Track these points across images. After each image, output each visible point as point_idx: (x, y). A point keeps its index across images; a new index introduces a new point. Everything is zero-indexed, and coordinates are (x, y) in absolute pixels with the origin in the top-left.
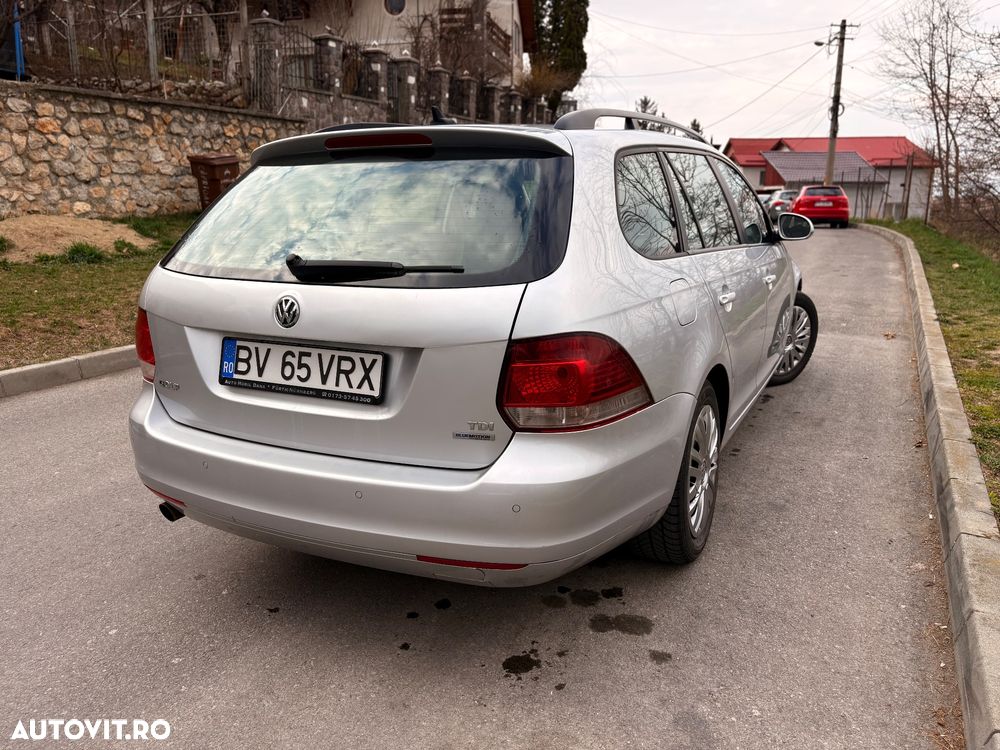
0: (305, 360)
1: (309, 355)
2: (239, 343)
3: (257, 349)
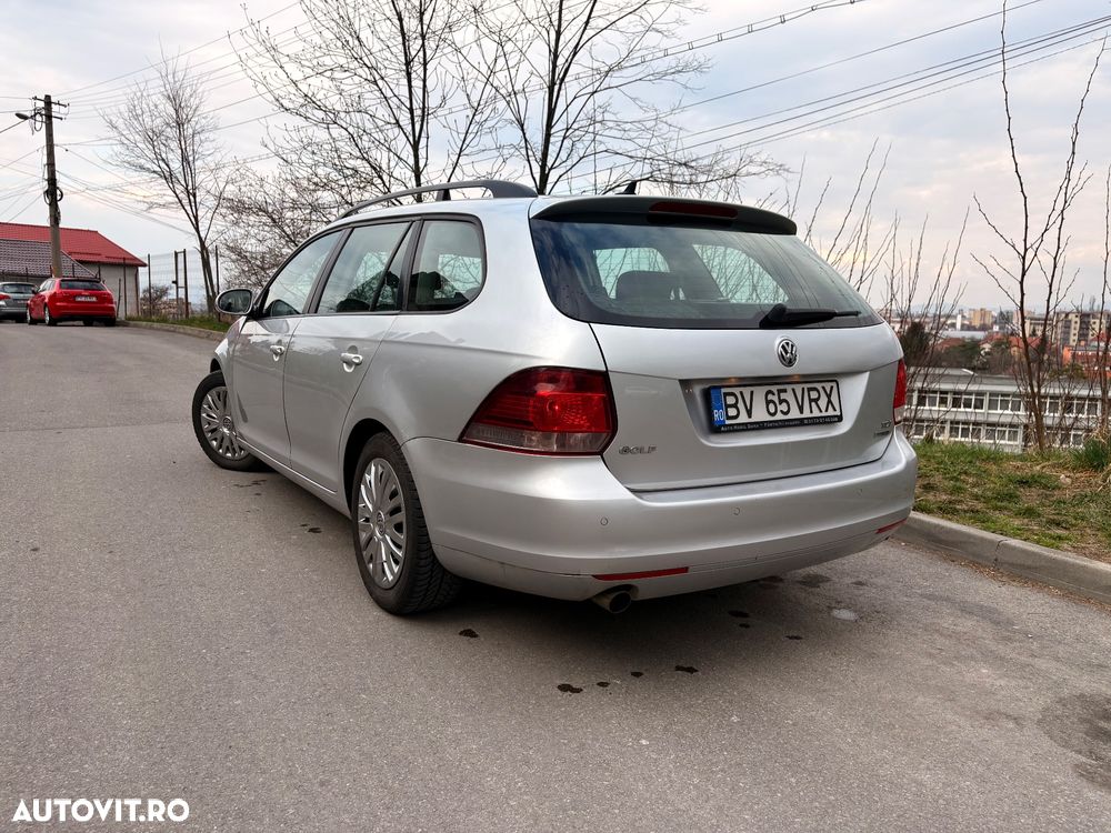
0: (783, 396)
1: (785, 391)
2: (723, 390)
3: (741, 393)
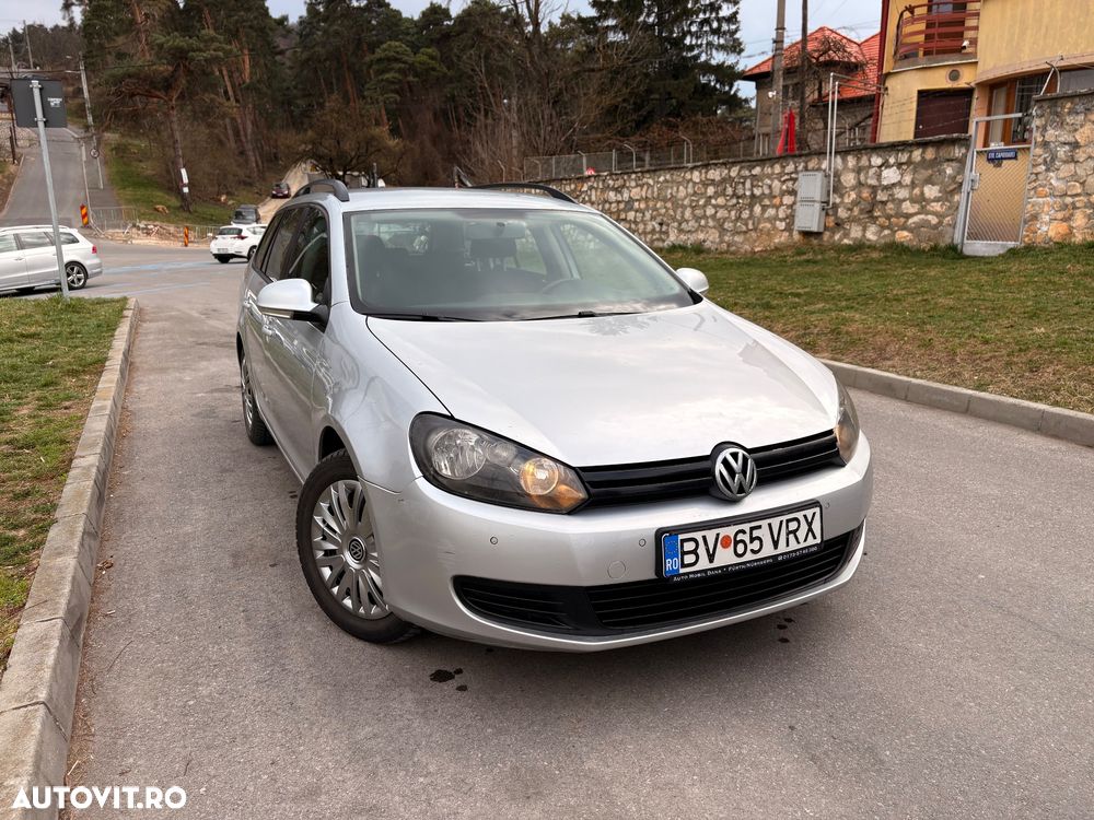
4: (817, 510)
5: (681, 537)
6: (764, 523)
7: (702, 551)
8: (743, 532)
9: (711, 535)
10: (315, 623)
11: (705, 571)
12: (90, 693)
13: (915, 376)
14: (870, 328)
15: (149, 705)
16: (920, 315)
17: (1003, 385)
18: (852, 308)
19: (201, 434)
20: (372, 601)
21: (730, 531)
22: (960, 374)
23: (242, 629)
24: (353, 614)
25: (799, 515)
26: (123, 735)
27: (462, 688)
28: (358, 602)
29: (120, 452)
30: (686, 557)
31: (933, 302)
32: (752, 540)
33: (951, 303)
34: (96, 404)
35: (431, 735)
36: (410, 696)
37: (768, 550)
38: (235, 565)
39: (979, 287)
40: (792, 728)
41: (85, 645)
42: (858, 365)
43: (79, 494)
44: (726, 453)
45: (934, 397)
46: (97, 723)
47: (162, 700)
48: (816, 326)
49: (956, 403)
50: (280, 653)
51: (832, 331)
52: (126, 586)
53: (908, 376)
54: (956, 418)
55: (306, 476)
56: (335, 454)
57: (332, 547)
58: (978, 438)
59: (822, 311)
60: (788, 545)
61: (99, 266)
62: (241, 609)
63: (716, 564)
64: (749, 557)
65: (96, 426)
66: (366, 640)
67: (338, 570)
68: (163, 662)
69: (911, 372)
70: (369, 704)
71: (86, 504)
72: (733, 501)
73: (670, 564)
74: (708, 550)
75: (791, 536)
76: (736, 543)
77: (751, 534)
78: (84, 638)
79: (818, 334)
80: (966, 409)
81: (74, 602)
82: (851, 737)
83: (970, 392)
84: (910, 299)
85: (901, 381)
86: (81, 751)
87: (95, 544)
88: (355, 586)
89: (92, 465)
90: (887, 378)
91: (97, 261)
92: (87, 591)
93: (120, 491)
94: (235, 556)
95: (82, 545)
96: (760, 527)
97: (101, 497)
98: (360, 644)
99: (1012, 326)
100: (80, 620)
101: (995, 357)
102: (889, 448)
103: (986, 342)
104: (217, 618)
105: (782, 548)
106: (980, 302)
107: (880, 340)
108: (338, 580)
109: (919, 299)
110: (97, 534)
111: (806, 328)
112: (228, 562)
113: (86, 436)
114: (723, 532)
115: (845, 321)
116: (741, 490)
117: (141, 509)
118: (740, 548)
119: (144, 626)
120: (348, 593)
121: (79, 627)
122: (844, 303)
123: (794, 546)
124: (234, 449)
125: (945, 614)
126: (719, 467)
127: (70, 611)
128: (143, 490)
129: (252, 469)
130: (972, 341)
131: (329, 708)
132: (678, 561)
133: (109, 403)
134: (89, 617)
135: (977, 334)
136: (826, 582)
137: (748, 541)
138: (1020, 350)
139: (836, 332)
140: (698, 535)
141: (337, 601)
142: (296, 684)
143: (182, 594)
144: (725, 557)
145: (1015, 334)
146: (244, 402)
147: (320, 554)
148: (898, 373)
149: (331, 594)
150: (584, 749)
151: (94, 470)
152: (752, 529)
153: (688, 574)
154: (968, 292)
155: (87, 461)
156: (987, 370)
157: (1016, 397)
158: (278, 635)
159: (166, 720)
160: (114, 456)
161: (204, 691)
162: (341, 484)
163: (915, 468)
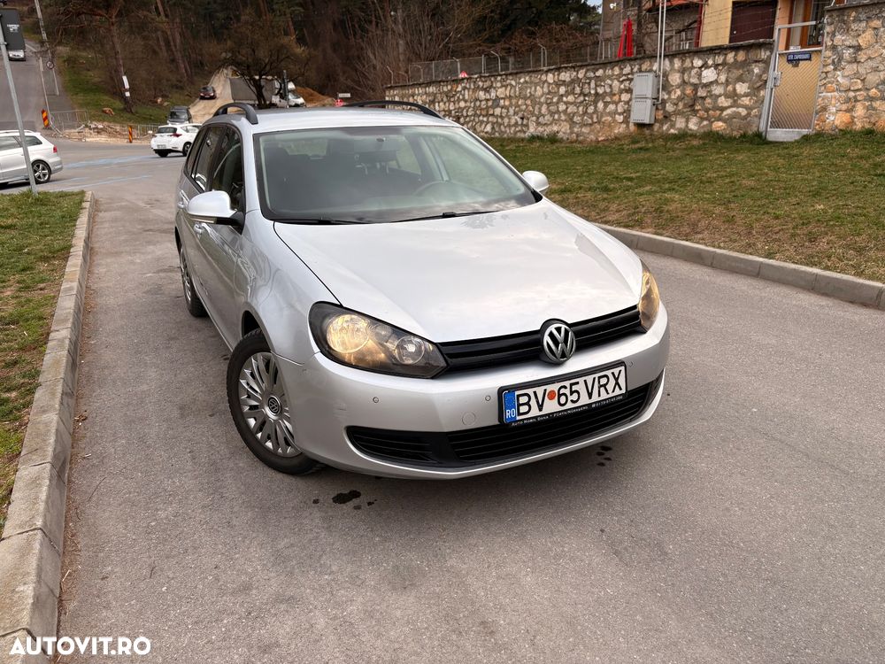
4: (622, 368)
5: (517, 393)
6: (581, 380)
7: (533, 403)
8: (565, 387)
9: (540, 391)
10: (245, 460)
11: (536, 417)
12: (75, 518)
13: (719, 247)
14: (685, 207)
15: (121, 526)
16: (727, 195)
17: (787, 254)
18: (674, 189)
19: (151, 309)
20: (288, 444)
21: (555, 387)
22: (754, 244)
23: (189, 466)
24: (273, 453)
25: (608, 373)
26: (102, 550)
27: (357, 508)
28: (277, 444)
29: (87, 325)
30: (521, 408)
31: (738, 183)
32: (572, 393)
33: (753, 184)
34: (65, 286)
35: (333, 544)
36: (318, 515)
37: (584, 400)
38: (182, 416)
39: (776, 169)
40: (602, 531)
41: (69, 481)
42: (675, 238)
43: (57, 362)
44: (552, 328)
45: (733, 264)
46: (82, 541)
47: (131, 522)
48: (643, 206)
49: (750, 268)
50: (219, 484)
51: (656, 210)
52: (98, 434)
53: (714, 247)
54: (750, 281)
55: (234, 346)
56: (254, 332)
57: (255, 403)
58: (765, 297)
59: (650, 193)
60: (599, 396)
61: (60, 163)
62: (188, 450)
63: (544, 412)
64: (570, 405)
65: (67, 304)
66: (284, 473)
67: (260, 421)
68: (130, 493)
69: (716, 243)
70: (287, 522)
71: (62, 370)
72: (558, 364)
73: (510, 414)
74: (538, 402)
75: (602, 389)
76: (560, 395)
77: (571, 388)
78: (68, 477)
79: (645, 213)
80: (757, 273)
81: (59, 449)
82: (645, 536)
83: (761, 260)
84: (720, 181)
85: (708, 251)
86: (71, 563)
87: (72, 402)
88: (273, 431)
89: (66, 338)
90: (697, 249)
91: (57, 159)
92: (68, 439)
93: (89, 357)
94: (182, 408)
95: (62, 403)
96: (577, 383)
97: (74, 365)
98: (280, 476)
99: (798, 204)
100: (64, 462)
101: (782, 229)
102: (695, 308)
103: (777, 217)
104: (169, 457)
105: (595, 398)
106: (776, 183)
107: (693, 216)
108: (261, 427)
109: (727, 180)
110: (73, 394)
111: (637, 207)
112: (176, 413)
113: (59, 313)
114: (549, 388)
115: (667, 201)
116: (563, 355)
117: (106, 372)
118: (563, 400)
119: (114, 465)
120: (269, 438)
121: (63, 468)
122: (667, 186)
123: (604, 396)
124: (178, 320)
125: (724, 441)
126: (547, 339)
127: (56, 456)
128: (108, 356)
129: (193, 337)
130: (766, 217)
131: (257, 526)
132: (515, 411)
133: (75, 285)
134: (71, 460)
135: (770, 211)
136: (631, 421)
137: (568, 394)
138: (803, 224)
139: (659, 211)
140: (530, 391)
141: (261, 444)
142: (232, 507)
143: (142, 440)
144: (551, 407)
145: (800, 210)
146: (184, 283)
147: (246, 409)
148: (706, 244)
149: (256, 439)
150: (448, 551)
151: (67, 342)
152: (571, 385)
153: (523, 420)
154: (767, 174)
155: (61, 334)
156: (776, 240)
157: (796, 263)
158: (217, 470)
159: (134, 537)
160: (83, 329)
161: (162, 514)
162: (260, 356)
163: (713, 324)
